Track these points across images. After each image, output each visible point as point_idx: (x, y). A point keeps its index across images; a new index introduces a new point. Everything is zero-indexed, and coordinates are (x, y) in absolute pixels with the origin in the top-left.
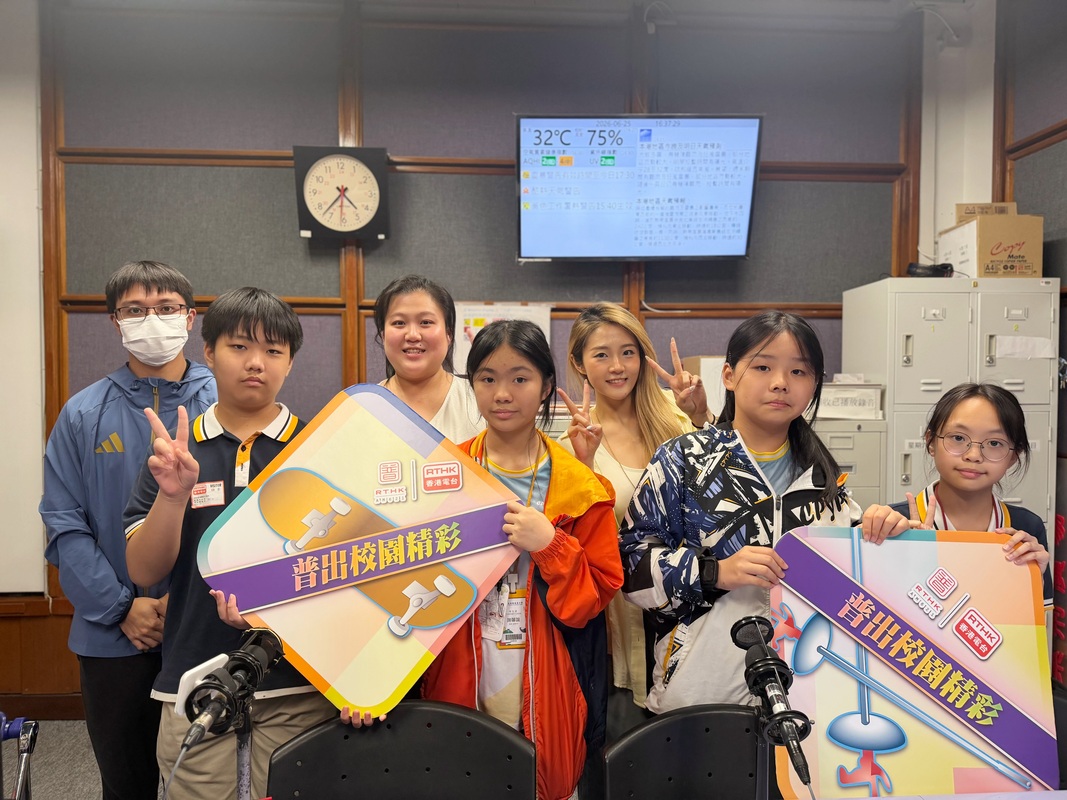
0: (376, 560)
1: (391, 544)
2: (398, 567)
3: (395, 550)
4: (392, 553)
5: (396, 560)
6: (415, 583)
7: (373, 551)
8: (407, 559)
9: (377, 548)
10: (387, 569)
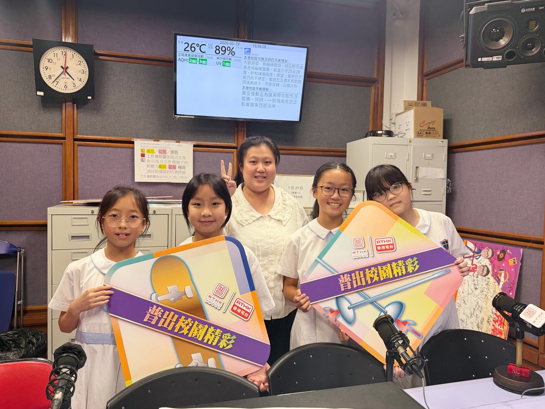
0: (189, 330)
1: (200, 326)
2: (196, 340)
3: (200, 331)
4: (198, 331)
5: (198, 337)
6: (199, 354)
7: (191, 325)
8: (203, 339)
9: (193, 324)
10: (191, 338)
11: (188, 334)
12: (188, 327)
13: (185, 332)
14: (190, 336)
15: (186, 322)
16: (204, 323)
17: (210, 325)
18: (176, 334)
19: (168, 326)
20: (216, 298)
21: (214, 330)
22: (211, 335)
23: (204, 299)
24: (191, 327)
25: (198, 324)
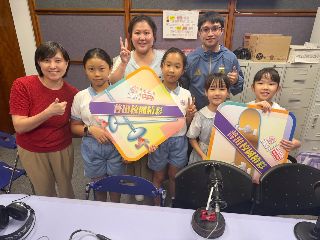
2: (247, 157)
3: (251, 154)
5: (249, 155)
7: (248, 148)
11: (244, 152)
12: (246, 149)
13: (244, 150)
14: (245, 153)
15: (247, 146)
16: (255, 151)
17: (257, 153)
18: (239, 149)
19: (237, 143)
20: (267, 142)
21: (258, 156)
22: (255, 158)
23: (261, 139)
24: (248, 150)
25: (251, 150)
